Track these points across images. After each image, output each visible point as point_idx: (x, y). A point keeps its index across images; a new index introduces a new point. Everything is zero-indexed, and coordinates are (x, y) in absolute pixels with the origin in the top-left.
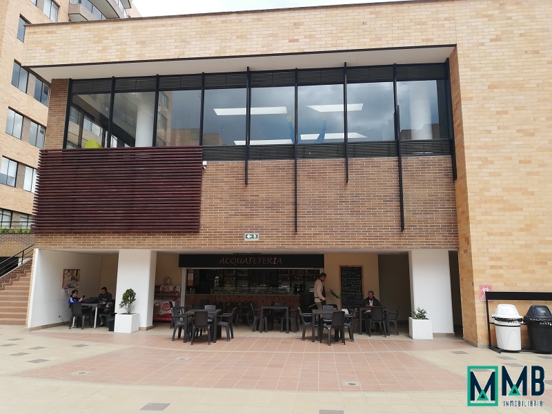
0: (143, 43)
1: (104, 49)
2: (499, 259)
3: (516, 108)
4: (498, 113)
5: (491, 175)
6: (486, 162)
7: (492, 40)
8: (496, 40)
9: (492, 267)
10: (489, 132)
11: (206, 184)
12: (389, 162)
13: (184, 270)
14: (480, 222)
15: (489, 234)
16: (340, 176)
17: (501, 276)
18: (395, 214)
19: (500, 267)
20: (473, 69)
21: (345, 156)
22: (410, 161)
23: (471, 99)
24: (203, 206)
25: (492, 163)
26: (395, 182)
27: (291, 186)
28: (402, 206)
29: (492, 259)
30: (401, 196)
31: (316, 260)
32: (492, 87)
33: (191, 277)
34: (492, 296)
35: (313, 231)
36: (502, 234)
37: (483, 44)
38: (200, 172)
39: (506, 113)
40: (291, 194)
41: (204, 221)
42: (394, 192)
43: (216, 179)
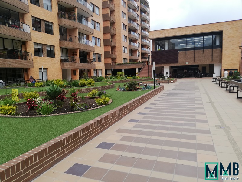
0: (169, 33)
1: (162, 35)
5: (226, 52)
6: (226, 50)
9: (225, 66)
11: (179, 55)
12: (210, 50)
13: (172, 69)
14: (224, 59)
16: (202, 52)
18: (211, 58)
19: (227, 66)
20: (226, 34)
21: (203, 49)
22: (214, 50)
24: (179, 59)
26: (212, 53)
27: (194, 55)
28: (212, 57)
30: (212, 55)
31: (198, 66)
32: (228, 37)
33: (173, 70)
35: (197, 62)
38: (178, 53)
40: (194, 56)
41: (179, 61)
42: (211, 55)
43: (181, 54)
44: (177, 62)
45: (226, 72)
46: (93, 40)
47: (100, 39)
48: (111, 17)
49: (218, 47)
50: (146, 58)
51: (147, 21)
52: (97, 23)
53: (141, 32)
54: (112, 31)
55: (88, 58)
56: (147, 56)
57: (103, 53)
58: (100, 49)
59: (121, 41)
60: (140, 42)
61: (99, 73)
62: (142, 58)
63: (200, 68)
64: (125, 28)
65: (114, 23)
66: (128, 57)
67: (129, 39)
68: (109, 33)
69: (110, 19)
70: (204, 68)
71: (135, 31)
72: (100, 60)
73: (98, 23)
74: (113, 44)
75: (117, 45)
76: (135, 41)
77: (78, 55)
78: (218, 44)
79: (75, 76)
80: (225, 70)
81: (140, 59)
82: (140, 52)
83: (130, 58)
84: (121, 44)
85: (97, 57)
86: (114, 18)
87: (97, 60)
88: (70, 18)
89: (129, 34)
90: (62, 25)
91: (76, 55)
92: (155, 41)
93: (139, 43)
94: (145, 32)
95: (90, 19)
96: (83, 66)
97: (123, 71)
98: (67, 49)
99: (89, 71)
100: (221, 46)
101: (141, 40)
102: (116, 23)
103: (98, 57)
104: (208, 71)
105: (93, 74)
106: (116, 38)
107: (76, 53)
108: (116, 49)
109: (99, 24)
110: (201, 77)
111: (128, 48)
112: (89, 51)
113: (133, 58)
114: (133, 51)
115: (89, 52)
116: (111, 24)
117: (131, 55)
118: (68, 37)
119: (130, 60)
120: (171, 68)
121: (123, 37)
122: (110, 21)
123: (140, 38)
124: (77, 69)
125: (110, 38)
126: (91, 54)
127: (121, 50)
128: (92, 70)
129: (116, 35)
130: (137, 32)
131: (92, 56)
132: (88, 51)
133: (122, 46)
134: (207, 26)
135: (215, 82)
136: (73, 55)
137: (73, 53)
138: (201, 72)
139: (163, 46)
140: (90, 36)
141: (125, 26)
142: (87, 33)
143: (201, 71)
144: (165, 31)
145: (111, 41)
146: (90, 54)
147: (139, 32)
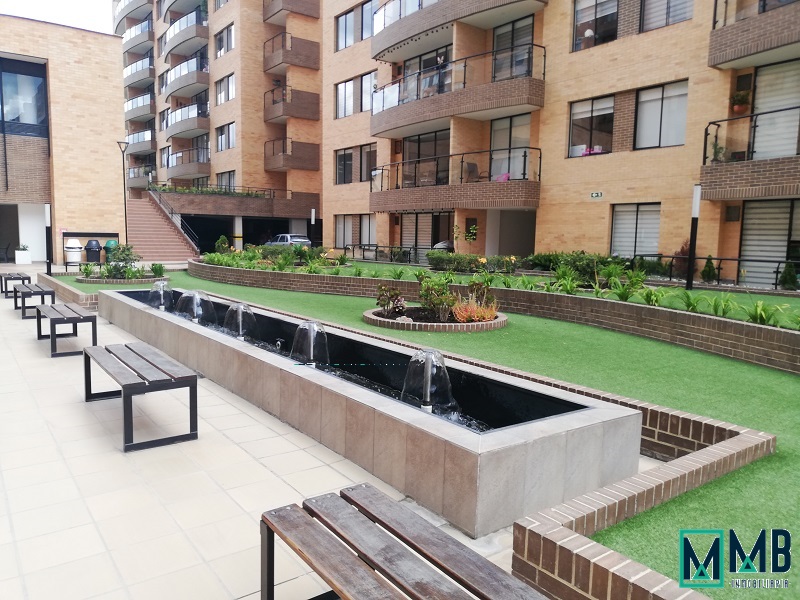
2: (73, 212)
3: (91, 115)
4: (78, 116)
5: (70, 158)
6: (67, 149)
7: (76, 62)
8: (78, 62)
9: (69, 217)
10: (71, 128)
14: (62, 188)
15: (68, 197)
17: (74, 223)
19: (74, 218)
23: (58, 103)
25: (72, 150)
28: (7, 172)
29: (68, 212)
30: (6, 164)
32: (74, 97)
34: (66, 235)
36: (76, 197)
37: (68, 63)
39: (83, 117)
45: (74, 243)
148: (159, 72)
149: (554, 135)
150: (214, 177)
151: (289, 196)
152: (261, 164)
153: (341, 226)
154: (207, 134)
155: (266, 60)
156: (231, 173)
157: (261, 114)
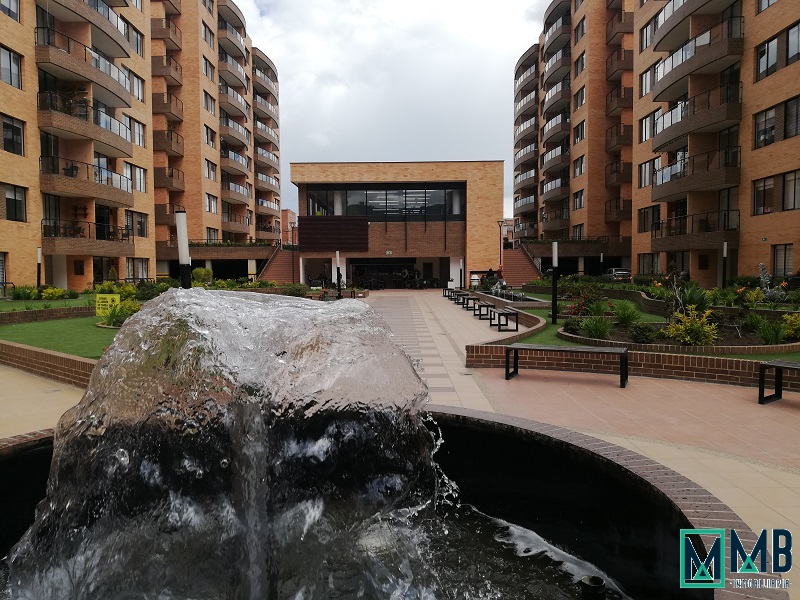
1: (327, 176)
2: (475, 260)
4: (480, 208)
5: (475, 231)
8: (481, 179)
9: (473, 263)
10: (476, 215)
11: (370, 232)
12: (441, 224)
13: (351, 266)
14: (471, 247)
16: (423, 229)
17: (476, 266)
18: (443, 244)
19: (476, 263)
20: (472, 190)
21: (425, 221)
22: (450, 224)
24: (369, 240)
25: (476, 227)
26: (444, 231)
27: (404, 233)
28: (445, 241)
29: (473, 260)
30: (445, 237)
31: (413, 260)
32: (478, 198)
35: (412, 250)
36: (477, 252)
37: (476, 180)
38: (368, 226)
40: (404, 236)
41: (370, 246)
42: (443, 235)
43: (374, 228)
44: (366, 249)
45: (475, 277)
46: (127, 172)
47: (145, 170)
48: (173, 105)
49: (456, 218)
50: (269, 230)
51: (271, 121)
52: (136, 124)
53: (256, 152)
54: (174, 147)
55: (111, 224)
56: (273, 224)
57: (151, 211)
58: (145, 201)
59: (200, 179)
60: (252, 183)
61: (140, 271)
62: (258, 229)
63: (419, 266)
64: (212, 140)
65: (180, 122)
66: (218, 226)
67: (222, 170)
68: (165, 151)
69: (167, 111)
70: (428, 266)
71: (239, 148)
72: (142, 233)
73: (139, 123)
74: (176, 184)
75: (187, 188)
76: (239, 178)
77: (92, 218)
78: (456, 211)
79: (79, 277)
80: (472, 273)
81: (252, 232)
82: (251, 212)
83: (225, 229)
84: (200, 184)
85: (135, 223)
86: (180, 106)
87: (136, 231)
88: (68, 110)
89: (222, 157)
90: (51, 130)
91: (85, 215)
92: (310, 191)
93: (250, 185)
94: (266, 154)
95: (119, 111)
96: (105, 248)
97: (209, 266)
98: (57, 198)
99: (114, 262)
100: (463, 217)
101: (256, 175)
102: (183, 124)
103: (140, 223)
104: (436, 274)
105: (125, 271)
106: (186, 166)
107: (85, 209)
108: (184, 199)
109: (144, 126)
110: (422, 287)
111: (219, 200)
112: (116, 205)
113: (235, 227)
114: (232, 209)
115: (116, 209)
116: (169, 126)
117: (226, 220)
118: (62, 165)
119: (227, 235)
120: (350, 262)
121: (204, 164)
122: (166, 116)
123: (253, 170)
124: (87, 257)
125: (167, 165)
126: (121, 212)
127: (200, 203)
128: (123, 261)
129: (184, 159)
130: (246, 152)
131: (123, 220)
132: (112, 205)
133: (203, 192)
134: (433, 166)
135: (463, 303)
136: (76, 215)
137: (76, 208)
138: (421, 277)
139: (328, 206)
140: (120, 161)
141: (212, 134)
142: (111, 153)
143: (422, 272)
144: (335, 169)
145: (171, 176)
146: (119, 212)
147: (250, 152)
148: (541, 153)
149: (746, 202)
150: (571, 228)
151: (621, 241)
152: (602, 217)
153: (641, 261)
154: (568, 198)
155: (607, 143)
156: (582, 225)
157: (603, 182)
